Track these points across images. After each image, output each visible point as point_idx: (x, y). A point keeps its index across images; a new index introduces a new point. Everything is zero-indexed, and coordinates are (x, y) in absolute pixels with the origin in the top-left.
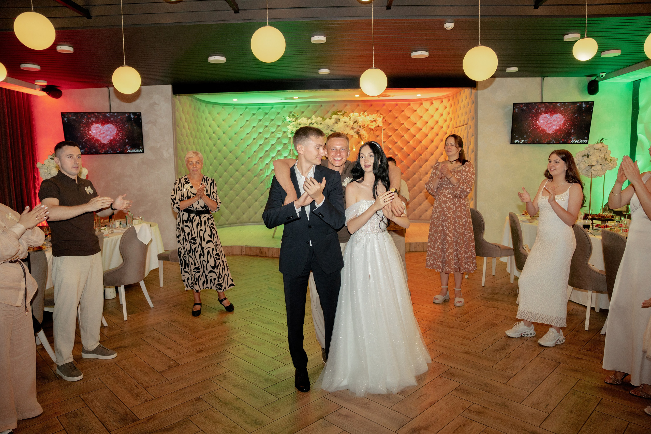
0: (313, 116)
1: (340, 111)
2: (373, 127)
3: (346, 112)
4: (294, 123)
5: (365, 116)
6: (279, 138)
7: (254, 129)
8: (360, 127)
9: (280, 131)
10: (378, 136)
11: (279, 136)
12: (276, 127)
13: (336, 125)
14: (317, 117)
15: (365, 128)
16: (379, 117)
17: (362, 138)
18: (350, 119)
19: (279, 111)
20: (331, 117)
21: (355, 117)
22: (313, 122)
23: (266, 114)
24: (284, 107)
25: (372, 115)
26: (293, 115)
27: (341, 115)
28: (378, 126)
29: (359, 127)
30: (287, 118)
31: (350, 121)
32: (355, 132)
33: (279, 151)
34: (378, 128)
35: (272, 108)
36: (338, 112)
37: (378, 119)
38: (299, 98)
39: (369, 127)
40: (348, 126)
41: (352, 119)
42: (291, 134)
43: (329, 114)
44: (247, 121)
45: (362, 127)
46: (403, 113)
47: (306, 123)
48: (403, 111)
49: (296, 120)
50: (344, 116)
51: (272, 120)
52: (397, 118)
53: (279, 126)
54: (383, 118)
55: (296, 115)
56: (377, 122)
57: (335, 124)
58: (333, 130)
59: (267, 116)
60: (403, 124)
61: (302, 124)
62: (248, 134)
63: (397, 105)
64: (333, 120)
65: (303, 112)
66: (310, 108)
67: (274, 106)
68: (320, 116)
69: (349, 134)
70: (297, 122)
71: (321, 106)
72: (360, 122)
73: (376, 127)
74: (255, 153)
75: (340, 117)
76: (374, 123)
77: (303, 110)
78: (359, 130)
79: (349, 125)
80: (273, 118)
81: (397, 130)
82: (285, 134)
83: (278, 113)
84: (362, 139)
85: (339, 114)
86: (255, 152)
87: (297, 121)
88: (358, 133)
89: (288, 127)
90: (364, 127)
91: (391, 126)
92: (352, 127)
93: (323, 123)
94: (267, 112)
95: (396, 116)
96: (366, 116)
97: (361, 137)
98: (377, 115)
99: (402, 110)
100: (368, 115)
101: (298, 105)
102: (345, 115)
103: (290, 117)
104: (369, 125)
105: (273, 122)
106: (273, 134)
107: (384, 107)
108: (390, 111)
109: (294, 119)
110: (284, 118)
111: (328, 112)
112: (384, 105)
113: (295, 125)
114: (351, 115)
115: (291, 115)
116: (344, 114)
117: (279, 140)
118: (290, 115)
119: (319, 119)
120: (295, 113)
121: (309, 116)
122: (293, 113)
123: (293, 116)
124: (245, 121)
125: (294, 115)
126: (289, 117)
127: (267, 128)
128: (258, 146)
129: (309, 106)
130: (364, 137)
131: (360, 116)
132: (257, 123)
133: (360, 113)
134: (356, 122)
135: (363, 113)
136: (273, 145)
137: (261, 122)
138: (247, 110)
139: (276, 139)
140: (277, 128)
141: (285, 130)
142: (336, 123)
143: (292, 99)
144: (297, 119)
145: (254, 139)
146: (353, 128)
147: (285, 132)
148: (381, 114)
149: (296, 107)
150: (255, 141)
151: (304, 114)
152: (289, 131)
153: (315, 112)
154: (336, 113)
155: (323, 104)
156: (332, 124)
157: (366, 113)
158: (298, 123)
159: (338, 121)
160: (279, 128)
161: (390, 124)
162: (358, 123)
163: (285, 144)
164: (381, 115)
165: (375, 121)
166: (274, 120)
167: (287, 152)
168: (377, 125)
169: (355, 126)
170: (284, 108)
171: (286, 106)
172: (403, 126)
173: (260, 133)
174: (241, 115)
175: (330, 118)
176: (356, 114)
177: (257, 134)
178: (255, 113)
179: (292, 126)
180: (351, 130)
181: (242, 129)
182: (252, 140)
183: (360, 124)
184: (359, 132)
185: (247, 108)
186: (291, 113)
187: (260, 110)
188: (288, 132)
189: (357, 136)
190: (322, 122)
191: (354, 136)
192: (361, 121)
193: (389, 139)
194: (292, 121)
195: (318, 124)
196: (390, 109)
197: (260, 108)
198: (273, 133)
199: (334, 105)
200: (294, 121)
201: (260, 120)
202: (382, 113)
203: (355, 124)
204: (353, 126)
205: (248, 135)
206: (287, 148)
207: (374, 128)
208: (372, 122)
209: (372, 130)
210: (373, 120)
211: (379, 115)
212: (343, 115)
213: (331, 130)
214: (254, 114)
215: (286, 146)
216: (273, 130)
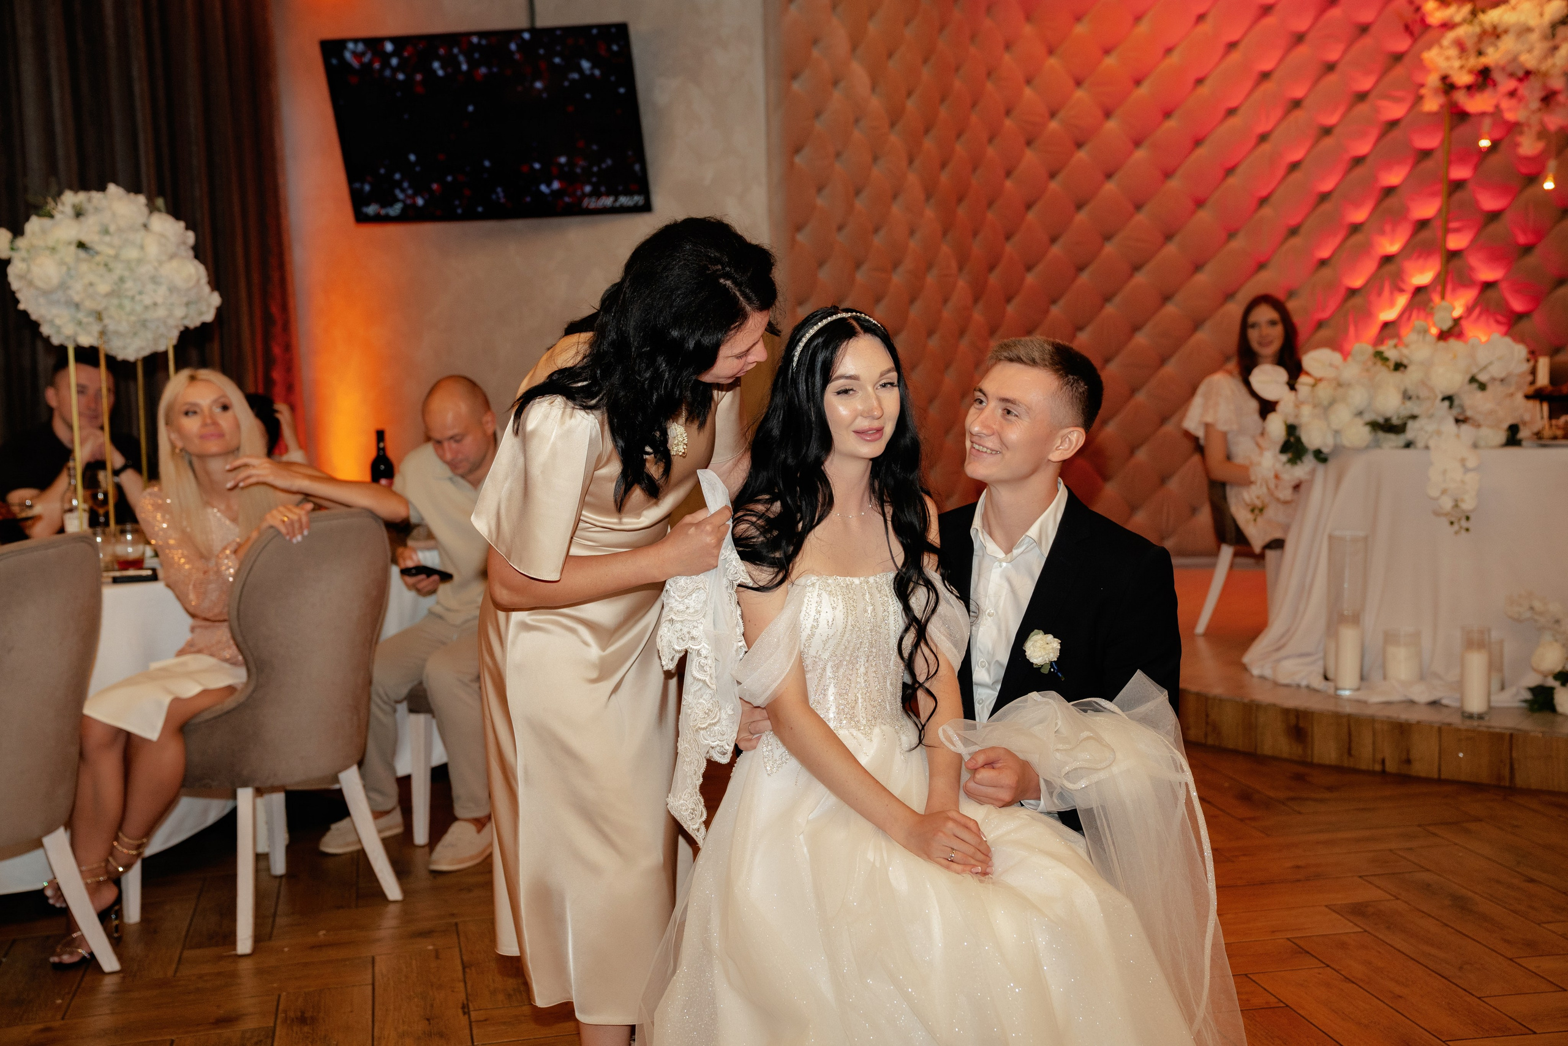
4: (1461, 32)
6: (1394, 124)
7: (1266, 85)
9: (1404, 82)
11: (1396, 111)
12: (1378, 65)
33: (1389, 191)
44: (1232, 46)
47: (1533, 22)
49: (1474, 13)
51: (1364, 29)
59: (1334, 12)
61: (1506, 31)
62: (1233, 112)
70: (1481, 24)
80: (1367, 16)
87: (1480, 17)
105: (1365, 40)
106: (1362, 106)
109: (1466, 10)
113: (1470, 44)
117: (1392, 133)
124: (1221, 49)
127: (1331, 76)
128: (1282, 170)
132: (1277, 54)
136: (1358, 161)
137: (1302, 49)
139: (1374, 132)
140: (1385, 71)
145: (1265, 138)
150: (1264, 146)
152: (1435, 79)
158: (1488, 26)
160: (1399, 71)
163: (1424, 154)
166: (1374, 30)
167: (1434, 194)
177: (1278, 113)
179: (1453, 52)
188: (1427, 85)
194: (1458, 18)
198: (1361, 96)
200: (1463, 22)
201: (1299, 38)
214: (1267, 9)
216: (1365, 84)
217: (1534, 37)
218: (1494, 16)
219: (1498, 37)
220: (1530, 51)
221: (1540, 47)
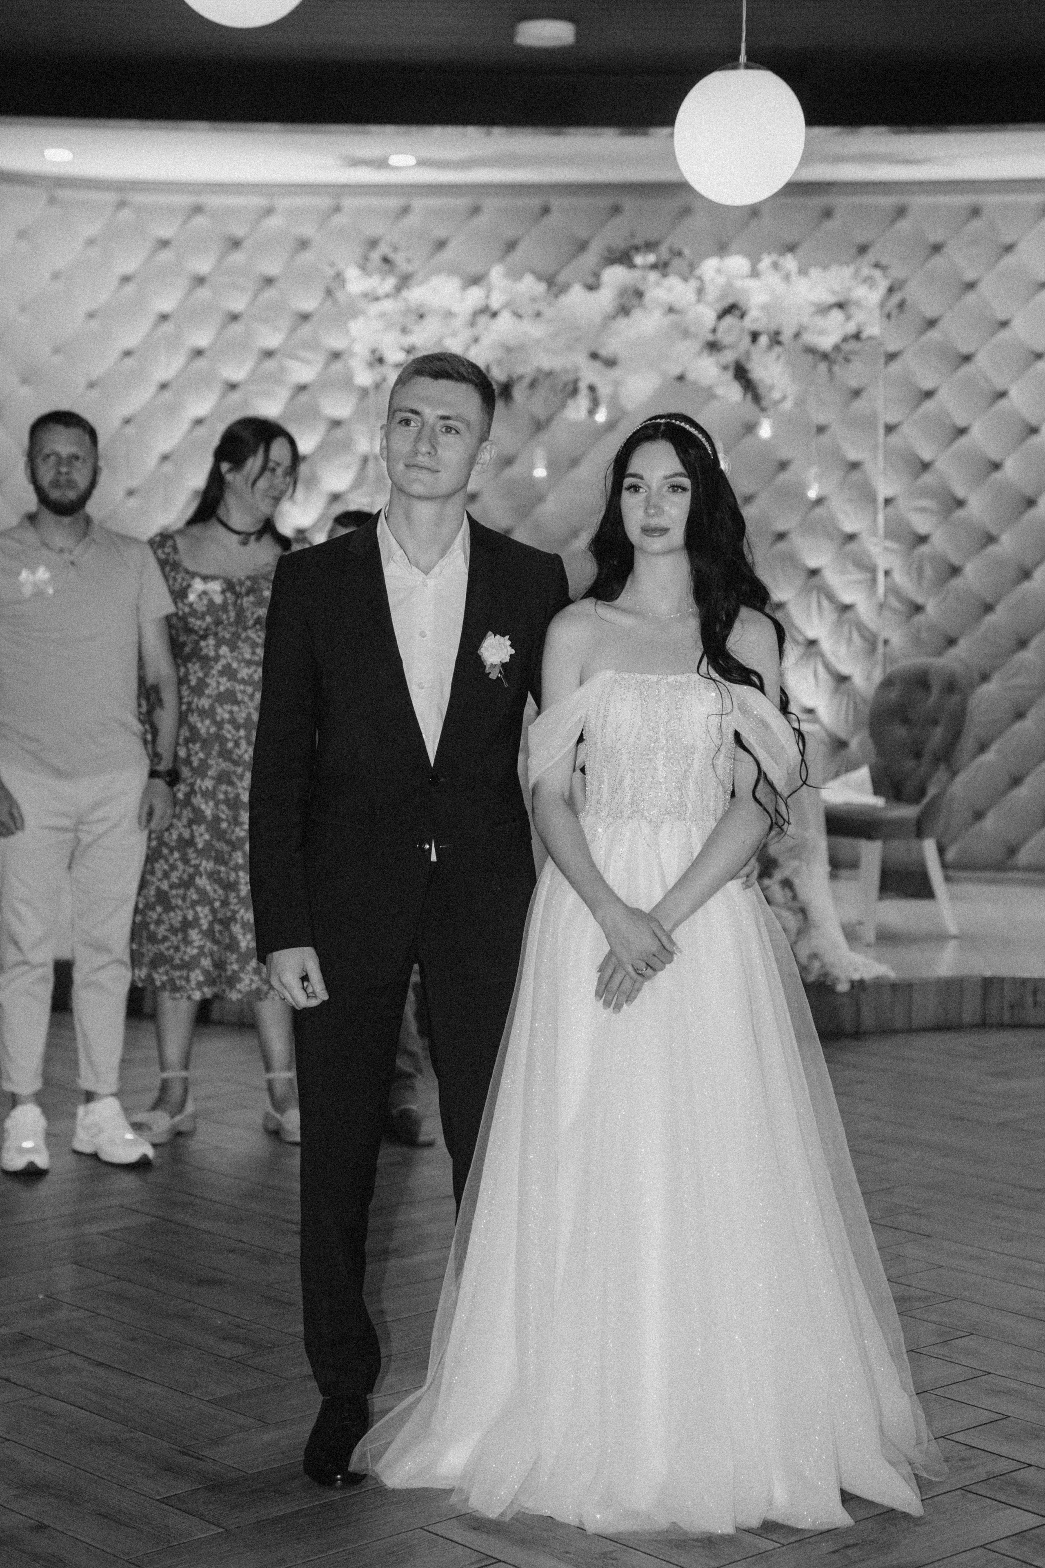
0: (496, 273)
1: (650, 246)
2: (826, 343)
3: (680, 254)
4: (387, 305)
5: (787, 278)
6: (302, 388)
7: (168, 328)
8: (755, 336)
9: (313, 345)
10: (857, 393)
11: (306, 373)
12: (285, 322)
13: (622, 323)
14: (515, 275)
15: (779, 343)
16: (865, 281)
17: (764, 403)
18: (700, 291)
19: (308, 230)
20: (597, 275)
21: (729, 285)
22: (495, 305)
23: (236, 244)
24: (337, 209)
25: (825, 267)
26: (386, 260)
27: (654, 267)
28: (857, 336)
29: (747, 339)
30: (352, 273)
31: (699, 301)
32: (725, 368)
34: (852, 345)
35: (269, 211)
36: (637, 249)
37: (861, 292)
38: (422, 163)
39: (809, 338)
40: (686, 334)
41: (712, 293)
42: (371, 365)
43: (590, 258)
44: (126, 279)
45: (764, 340)
46: (1009, 260)
47: (456, 308)
48: (1009, 248)
49: (398, 289)
50: (665, 275)
51: (269, 281)
52: (971, 286)
53: (305, 317)
54: (891, 290)
55: (399, 259)
56: (853, 310)
57: (614, 317)
58: (603, 352)
59: (238, 258)
60: (1004, 324)
62: (128, 353)
63: (976, 212)
64: (605, 297)
65: (441, 245)
66: (482, 220)
67: (284, 203)
68: (534, 272)
69: (691, 376)
70: (405, 300)
71: (546, 210)
72: (754, 313)
73: (845, 339)
74: (168, 467)
75: (644, 278)
76: (837, 316)
77: (440, 232)
78: (748, 353)
79: (693, 329)
80: (272, 268)
81: (967, 358)
82: (337, 366)
83: (303, 244)
84: (763, 410)
85: (639, 260)
86: (165, 458)
87: (405, 293)
88: (741, 373)
89: (356, 327)
90: (776, 339)
91: (934, 335)
92: (710, 337)
93: (548, 312)
94: (239, 231)
95: (970, 275)
96: (794, 277)
97: (757, 398)
98: (857, 271)
99: (1008, 240)
100: (803, 271)
101: (419, 203)
102: (670, 269)
103: (370, 266)
104: (806, 328)
105: (270, 294)
106: (270, 365)
107: (904, 225)
108: (937, 248)
109: (390, 283)
110: (331, 272)
111: (583, 246)
112: (901, 212)
114: (710, 267)
115: (376, 256)
116: (666, 265)
117: (304, 398)
118: (366, 259)
119: (530, 286)
120: (395, 249)
121: (475, 269)
122: (383, 249)
123: (386, 267)
124: (115, 281)
125: (392, 256)
126: (363, 268)
127: (237, 328)
128: (185, 425)
129: (476, 210)
130: (776, 395)
131: (755, 273)
132: (181, 295)
133: (755, 262)
134: (731, 310)
135: (774, 257)
137: (203, 293)
138: (126, 214)
139: (284, 394)
140: (293, 330)
141: (336, 343)
142: (624, 310)
143: (382, 164)
144: (405, 281)
145: (164, 386)
146: (713, 346)
147: (336, 355)
148: (877, 265)
149: (405, 210)
150: (167, 395)
151: (447, 254)
152: (361, 350)
153: (511, 246)
154: (624, 258)
155: (556, 203)
156: (598, 320)
157: (790, 263)
158: (412, 304)
159: (635, 302)
160: (306, 330)
161: (932, 323)
162: (742, 316)
163: (336, 423)
164: (877, 274)
165: (840, 306)
166: (277, 282)
167: (347, 467)
168: (851, 328)
169: (729, 330)
170: (338, 220)
171: (348, 202)
172: (1004, 335)
173: (199, 353)
174: (91, 242)
175: (591, 280)
176: (737, 263)
177: (178, 361)
178: (165, 233)
179: (378, 325)
180: (705, 354)
181: (94, 324)
182: (152, 389)
183: (756, 320)
184: (749, 366)
185: (122, 204)
186: (373, 243)
187: (200, 221)
188: (352, 355)
189: (733, 392)
190: (541, 306)
191: (720, 391)
192: (765, 308)
193: (921, 410)
194: (381, 292)
195: (519, 316)
196: (934, 237)
197: (198, 209)
198: (269, 354)
199: (616, 210)
200: (387, 296)
201: (200, 281)
202: (884, 261)
203: (729, 320)
204: (714, 331)
205: (129, 362)
206: (347, 445)
207: (837, 348)
208: (823, 310)
209: (825, 356)
210: (832, 299)
211: (866, 271)
212: (662, 267)
213: (594, 356)
214: (164, 244)
215: (339, 433)
216: (273, 339)
217: (458, 323)
218: (416, 294)
219: (421, 316)
220: (454, 334)
221: (466, 334)
